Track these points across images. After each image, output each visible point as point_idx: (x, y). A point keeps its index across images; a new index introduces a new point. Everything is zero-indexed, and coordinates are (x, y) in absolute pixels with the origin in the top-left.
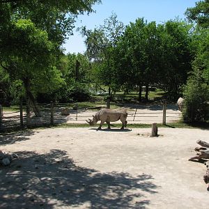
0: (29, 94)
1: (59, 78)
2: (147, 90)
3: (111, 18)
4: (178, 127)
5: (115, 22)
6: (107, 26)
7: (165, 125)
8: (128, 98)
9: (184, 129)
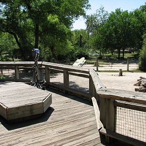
0: (54, 55)
1: (70, 46)
2: (123, 53)
3: (101, 9)
4: (136, 72)
5: (103, 11)
6: (98, 14)
7: (128, 71)
8: (113, 58)
9: (139, 73)
